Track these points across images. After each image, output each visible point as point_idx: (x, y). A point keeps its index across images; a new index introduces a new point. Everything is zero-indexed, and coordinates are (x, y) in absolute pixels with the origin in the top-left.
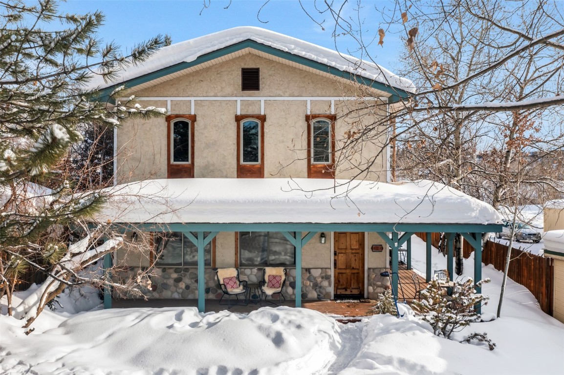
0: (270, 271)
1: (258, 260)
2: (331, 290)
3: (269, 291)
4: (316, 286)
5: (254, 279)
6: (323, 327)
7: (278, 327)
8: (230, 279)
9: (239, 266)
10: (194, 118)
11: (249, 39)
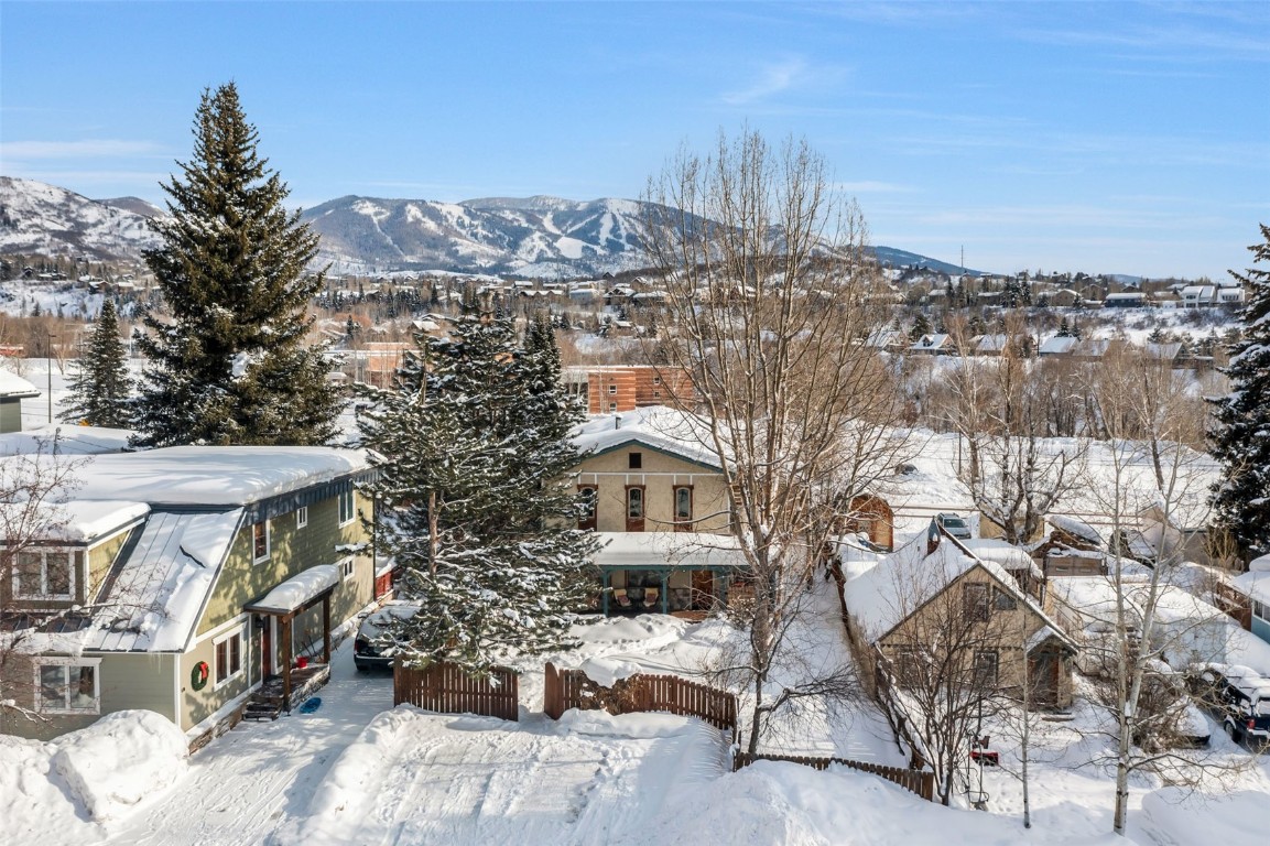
0: (648, 591)
1: (640, 584)
2: (690, 604)
3: (647, 605)
4: (679, 601)
5: (638, 596)
7: (650, 623)
8: (622, 596)
9: (627, 587)
10: (596, 487)
11: (634, 439)
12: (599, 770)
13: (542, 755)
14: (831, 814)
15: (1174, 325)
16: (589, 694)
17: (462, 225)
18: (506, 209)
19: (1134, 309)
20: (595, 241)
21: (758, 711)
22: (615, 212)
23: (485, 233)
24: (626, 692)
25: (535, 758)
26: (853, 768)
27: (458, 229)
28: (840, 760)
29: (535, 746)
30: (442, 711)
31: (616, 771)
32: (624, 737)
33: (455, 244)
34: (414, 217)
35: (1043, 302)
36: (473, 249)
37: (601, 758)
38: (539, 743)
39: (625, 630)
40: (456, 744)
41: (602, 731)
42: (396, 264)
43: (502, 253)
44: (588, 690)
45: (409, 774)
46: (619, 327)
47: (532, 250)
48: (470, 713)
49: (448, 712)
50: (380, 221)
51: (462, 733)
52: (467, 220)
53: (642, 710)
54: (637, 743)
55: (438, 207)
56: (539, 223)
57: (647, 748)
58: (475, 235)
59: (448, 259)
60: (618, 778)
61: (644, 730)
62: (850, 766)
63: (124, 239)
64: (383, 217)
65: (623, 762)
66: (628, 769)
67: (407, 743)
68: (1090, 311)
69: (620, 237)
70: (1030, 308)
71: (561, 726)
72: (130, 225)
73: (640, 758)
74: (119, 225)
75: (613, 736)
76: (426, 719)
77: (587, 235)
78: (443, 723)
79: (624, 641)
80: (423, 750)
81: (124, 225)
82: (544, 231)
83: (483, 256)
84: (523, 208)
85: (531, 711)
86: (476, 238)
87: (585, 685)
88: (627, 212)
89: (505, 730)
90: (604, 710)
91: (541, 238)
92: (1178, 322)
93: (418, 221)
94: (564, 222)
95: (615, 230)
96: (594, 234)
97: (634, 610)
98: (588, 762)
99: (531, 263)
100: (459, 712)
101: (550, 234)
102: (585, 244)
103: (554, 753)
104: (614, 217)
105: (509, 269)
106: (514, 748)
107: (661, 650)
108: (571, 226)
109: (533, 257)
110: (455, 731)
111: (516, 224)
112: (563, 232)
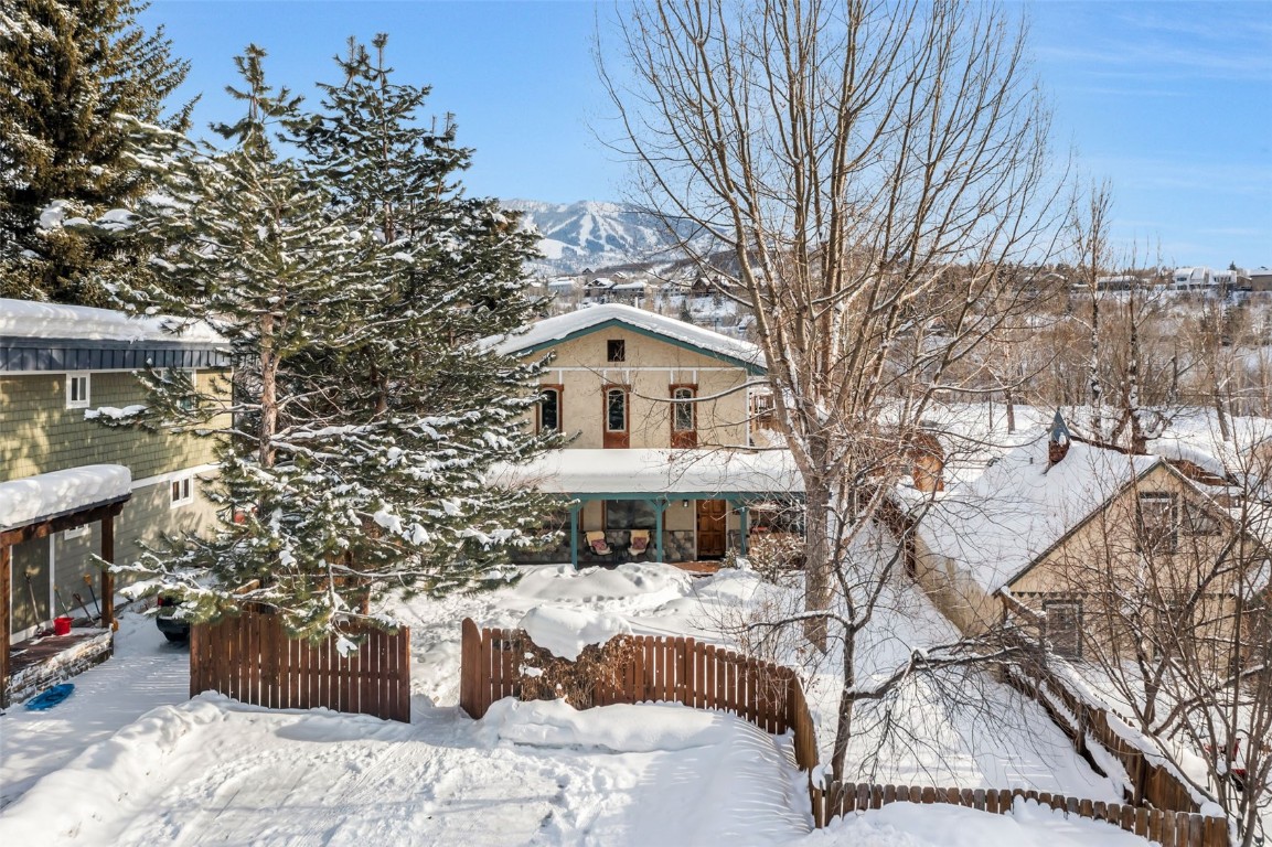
0: (635, 534)
1: (624, 523)
2: (694, 551)
3: (634, 552)
4: (679, 547)
5: (620, 542)
6: (675, 576)
7: (639, 574)
8: (598, 541)
9: (606, 529)
10: (561, 388)
11: (615, 320)
12: (549, 816)
13: (443, 786)
16: (536, 672)
20: (575, 242)
21: (849, 698)
22: (595, 214)
24: (601, 667)
25: (428, 792)
26: (1059, 811)
28: (1032, 794)
29: (433, 769)
30: (275, 705)
31: (582, 818)
32: (598, 749)
37: (555, 791)
38: (440, 762)
39: (602, 583)
40: (285, 766)
41: (558, 740)
44: (534, 664)
45: (169, 829)
48: (323, 709)
49: (285, 706)
51: (302, 744)
53: (631, 700)
54: (622, 761)
57: (641, 771)
60: (586, 832)
61: (635, 736)
62: (1053, 806)
65: (596, 800)
66: (606, 814)
67: (191, 765)
69: (599, 237)
71: (484, 730)
73: (628, 791)
75: (577, 748)
76: (240, 718)
77: (567, 236)
78: (272, 727)
79: (600, 598)
80: (218, 778)
85: (437, 704)
87: (528, 655)
88: (607, 214)
89: (383, 738)
90: (562, 701)
95: (595, 231)
96: (574, 235)
97: (616, 558)
98: (530, 799)
100: (305, 706)
102: (565, 245)
103: (467, 783)
104: (594, 219)
106: (394, 772)
107: (657, 610)
110: (290, 742)
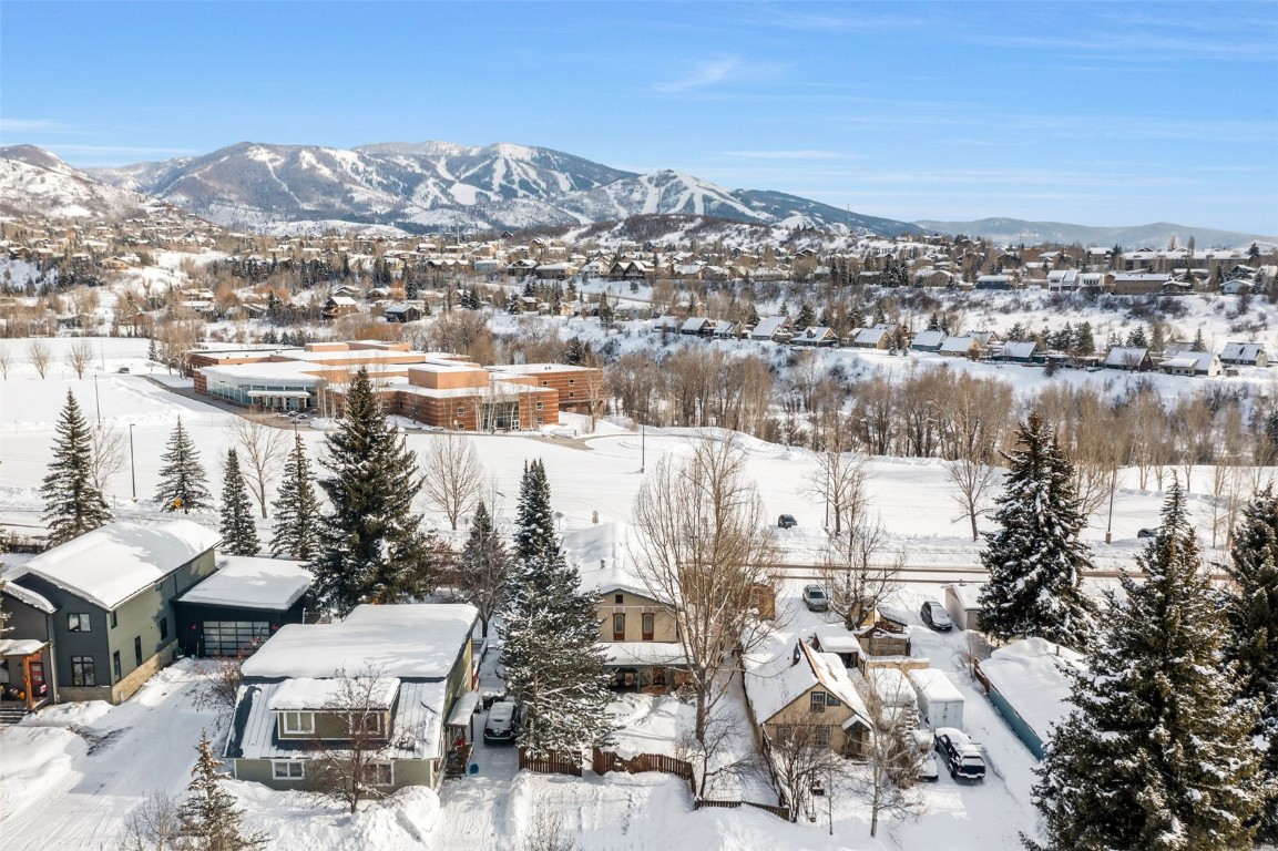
7: (633, 701)
12: (629, 804)
13: (600, 796)
14: (743, 834)
15: (1037, 309)
16: (619, 764)
17: (356, 171)
18: (400, 154)
19: (1003, 291)
20: (488, 186)
21: (705, 775)
22: (508, 158)
23: (379, 179)
24: (637, 763)
25: (597, 798)
27: (353, 175)
28: (746, 802)
31: (638, 804)
32: (638, 785)
33: (350, 191)
34: (309, 164)
35: (920, 282)
36: (369, 196)
37: (629, 797)
38: (596, 789)
40: (554, 791)
41: (627, 783)
42: (293, 212)
43: (397, 199)
44: (618, 762)
46: (526, 304)
47: (426, 196)
48: (558, 774)
49: (546, 772)
50: (275, 168)
51: (557, 784)
52: (361, 166)
53: (645, 771)
54: (645, 789)
55: (332, 153)
56: (431, 168)
57: (650, 792)
58: (369, 182)
59: (344, 207)
60: (640, 809)
61: (648, 782)
62: (750, 805)
63: (27, 193)
64: (277, 163)
65: (640, 800)
66: (643, 804)
68: (962, 293)
69: (513, 182)
70: (907, 288)
71: (606, 780)
72: (33, 179)
73: (648, 797)
74: (21, 179)
75: (633, 785)
76: (537, 777)
77: (481, 181)
80: (542, 796)
81: (27, 178)
82: (438, 177)
83: (378, 202)
84: (417, 153)
85: (588, 771)
86: (371, 185)
88: (520, 157)
90: (627, 772)
91: (435, 184)
92: (1041, 306)
93: (313, 168)
94: (458, 167)
95: (508, 175)
96: (487, 179)
98: (623, 800)
99: (426, 210)
100: (553, 772)
101: (444, 180)
102: (479, 190)
103: (605, 795)
104: (507, 163)
105: (404, 216)
106: (585, 792)
107: (643, 721)
108: (464, 171)
109: (427, 204)
110: (553, 783)
111: (409, 169)
112: (457, 178)
